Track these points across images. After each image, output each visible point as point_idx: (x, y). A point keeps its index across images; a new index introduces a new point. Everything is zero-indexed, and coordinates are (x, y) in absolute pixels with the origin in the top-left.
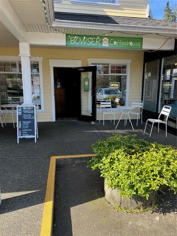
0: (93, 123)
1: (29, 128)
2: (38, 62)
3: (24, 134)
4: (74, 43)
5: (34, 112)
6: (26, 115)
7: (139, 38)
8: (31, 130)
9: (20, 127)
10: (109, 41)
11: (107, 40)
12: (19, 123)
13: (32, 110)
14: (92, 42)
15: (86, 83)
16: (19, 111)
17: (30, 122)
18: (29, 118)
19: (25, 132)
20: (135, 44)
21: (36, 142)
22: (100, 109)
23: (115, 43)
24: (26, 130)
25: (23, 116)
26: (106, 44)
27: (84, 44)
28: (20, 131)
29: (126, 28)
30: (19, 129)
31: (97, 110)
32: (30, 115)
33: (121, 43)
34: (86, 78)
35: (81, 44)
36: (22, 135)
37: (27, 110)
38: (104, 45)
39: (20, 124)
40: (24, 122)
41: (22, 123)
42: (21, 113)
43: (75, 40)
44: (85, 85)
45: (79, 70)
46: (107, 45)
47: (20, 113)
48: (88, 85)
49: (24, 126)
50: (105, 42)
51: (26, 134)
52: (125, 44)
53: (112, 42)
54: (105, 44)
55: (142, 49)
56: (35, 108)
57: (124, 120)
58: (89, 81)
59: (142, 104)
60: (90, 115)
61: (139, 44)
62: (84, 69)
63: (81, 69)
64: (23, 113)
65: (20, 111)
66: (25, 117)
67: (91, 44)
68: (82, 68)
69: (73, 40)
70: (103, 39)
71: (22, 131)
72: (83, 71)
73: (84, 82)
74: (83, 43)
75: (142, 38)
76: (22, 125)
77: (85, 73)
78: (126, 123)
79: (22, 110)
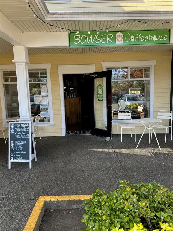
0: (108, 139)
1: (23, 150)
2: (46, 70)
3: (17, 157)
4: (79, 42)
5: (29, 130)
6: (19, 133)
7: (166, 30)
8: (25, 152)
9: (12, 148)
10: (124, 36)
11: (121, 36)
12: (11, 143)
13: (27, 127)
14: (102, 39)
15: (100, 91)
16: (11, 129)
17: (25, 142)
18: (24, 137)
19: (17, 155)
20: (160, 38)
21: (30, 167)
22: (117, 121)
23: (132, 38)
24: (19, 152)
25: (16, 134)
26: (121, 40)
27: (92, 42)
28: (12, 153)
29: (147, 15)
30: (11, 152)
31: (114, 122)
32: (25, 133)
33: (140, 38)
34: (100, 85)
35: (88, 42)
36: (14, 159)
37: (21, 127)
38: (117, 42)
39: (12, 145)
40: (17, 143)
41: (14, 144)
42: (14, 130)
43: (80, 39)
44: (98, 94)
45: (91, 76)
46: (122, 42)
47: (12, 131)
48: (102, 94)
49: (17, 147)
50: (119, 38)
51: (18, 157)
52: (146, 39)
53: (128, 38)
54: (118, 40)
55: (169, 43)
56: (30, 125)
57: (148, 134)
58: (102, 89)
59: (171, 115)
60: (106, 129)
61: (165, 38)
62: (97, 75)
63: (94, 75)
64: (16, 131)
65: (13, 129)
66: (18, 136)
67: (102, 42)
68: (95, 73)
69: (78, 39)
70: (116, 35)
71: (14, 154)
72: (96, 77)
73: (98, 89)
74: (90, 42)
75: (170, 30)
76: (14, 146)
77: (98, 79)
78: (150, 139)
79: (15, 127)
